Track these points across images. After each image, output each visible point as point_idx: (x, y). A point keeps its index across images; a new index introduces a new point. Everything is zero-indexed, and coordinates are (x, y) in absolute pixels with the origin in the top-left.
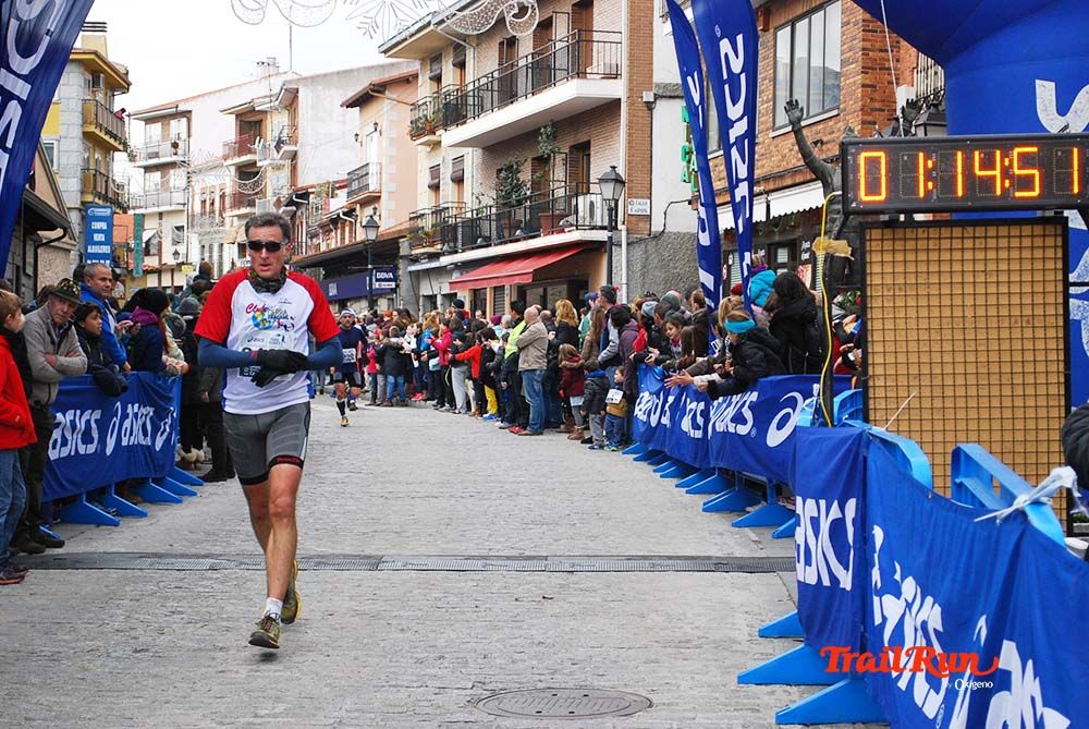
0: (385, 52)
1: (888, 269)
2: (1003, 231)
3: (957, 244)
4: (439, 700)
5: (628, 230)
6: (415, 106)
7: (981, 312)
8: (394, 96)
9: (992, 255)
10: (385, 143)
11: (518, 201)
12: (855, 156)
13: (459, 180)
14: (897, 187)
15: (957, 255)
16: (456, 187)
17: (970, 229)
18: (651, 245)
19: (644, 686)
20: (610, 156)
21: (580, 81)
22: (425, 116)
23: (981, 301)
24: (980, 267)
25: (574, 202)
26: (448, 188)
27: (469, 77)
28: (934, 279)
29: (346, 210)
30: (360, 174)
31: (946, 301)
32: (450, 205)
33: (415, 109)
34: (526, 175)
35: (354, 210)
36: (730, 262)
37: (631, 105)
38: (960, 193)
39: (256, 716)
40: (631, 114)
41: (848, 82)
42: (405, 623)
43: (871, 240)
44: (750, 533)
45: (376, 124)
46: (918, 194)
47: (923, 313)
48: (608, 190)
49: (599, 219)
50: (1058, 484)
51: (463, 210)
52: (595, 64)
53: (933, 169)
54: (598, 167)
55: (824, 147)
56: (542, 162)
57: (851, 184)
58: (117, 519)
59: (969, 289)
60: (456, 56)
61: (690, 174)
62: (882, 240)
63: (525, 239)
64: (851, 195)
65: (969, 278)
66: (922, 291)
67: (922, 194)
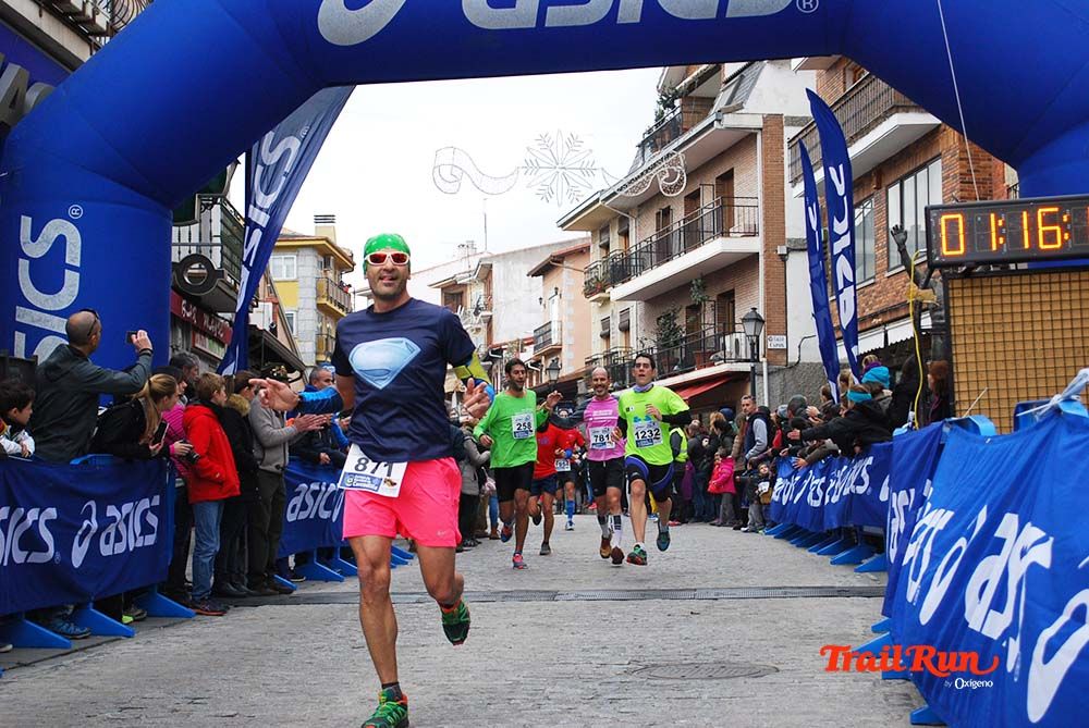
0: (562, 226)
1: (968, 312)
2: (1065, 277)
3: (1026, 289)
4: (601, 670)
5: (769, 363)
6: (589, 271)
7: (1049, 345)
8: (572, 266)
9: (1056, 297)
10: (564, 304)
11: (675, 342)
12: (937, 219)
13: (625, 329)
14: (973, 242)
15: (1027, 299)
16: (623, 334)
17: (1037, 277)
18: (788, 375)
19: (772, 661)
20: (752, 300)
21: (724, 238)
22: (597, 277)
23: (1048, 336)
24: (1046, 307)
25: (722, 340)
26: (617, 338)
27: (632, 242)
28: (1008, 319)
29: (533, 361)
30: (544, 330)
31: (1018, 337)
32: (618, 350)
34: (681, 321)
35: (540, 361)
37: (767, 257)
38: (1027, 246)
39: (449, 681)
40: (766, 265)
42: (574, 630)
43: (953, 289)
46: (991, 247)
47: (1000, 348)
48: (750, 328)
49: (743, 354)
50: (1084, 381)
51: (628, 353)
52: (736, 225)
53: (1004, 226)
54: (741, 311)
56: (695, 309)
57: (934, 242)
59: (1038, 327)
60: (620, 227)
62: (963, 288)
63: (682, 373)
64: (934, 251)
65: (1037, 317)
66: (998, 329)
67: (994, 248)
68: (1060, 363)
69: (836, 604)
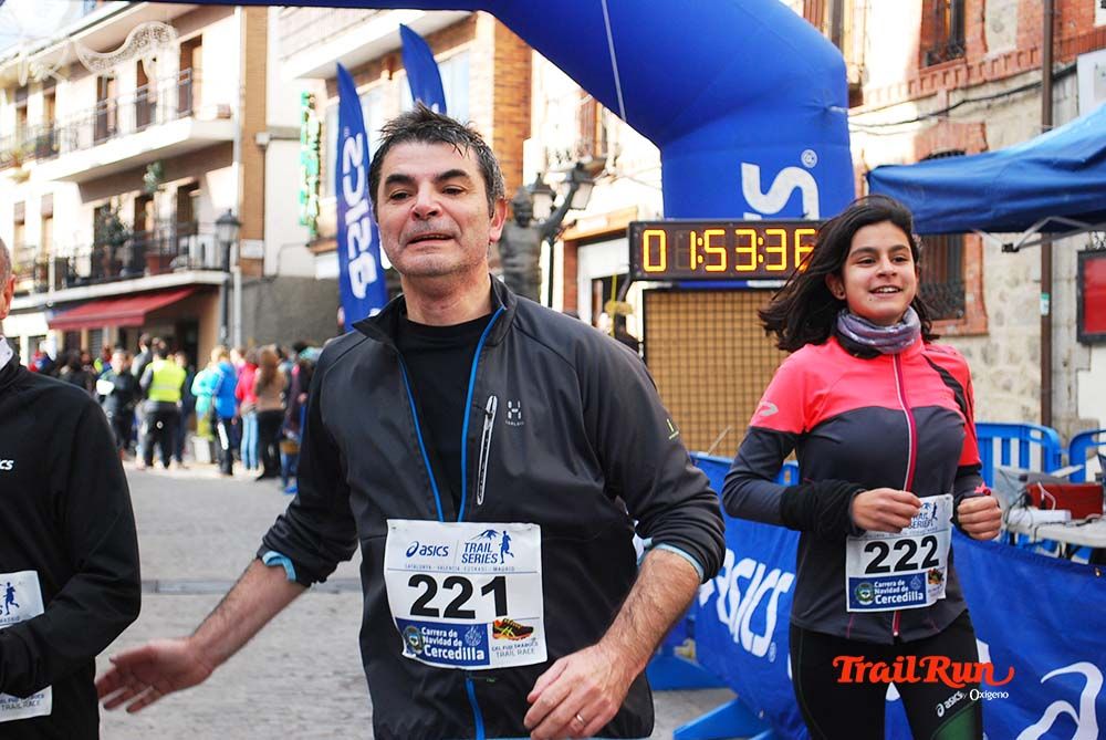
1: (664, 326)
3: (719, 307)
5: (244, 274)
7: (738, 362)
11: (120, 240)
12: (641, 234)
13: (47, 217)
14: (674, 259)
15: (719, 316)
16: (44, 223)
18: (266, 286)
21: (191, 119)
22: (10, 149)
23: (738, 353)
24: (737, 325)
25: (184, 242)
28: (701, 335)
31: (711, 353)
34: (127, 215)
38: (724, 266)
40: (244, 156)
46: (691, 266)
47: (693, 363)
48: (226, 233)
49: (211, 260)
51: (53, 249)
53: (703, 246)
56: (142, 201)
59: (728, 344)
60: (45, 90)
61: (308, 218)
63: (130, 279)
64: (636, 266)
65: (729, 335)
66: (692, 345)
67: (693, 266)
68: (748, 381)
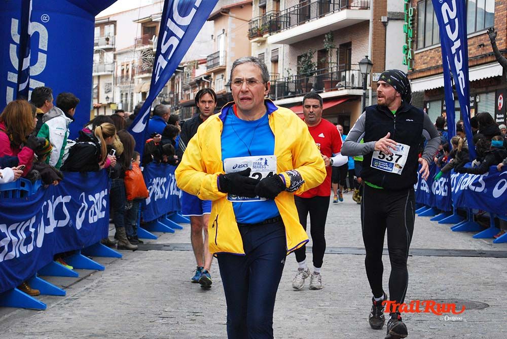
5: (372, 90)
8: (234, 15)
10: (228, 40)
11: (311, 73)
13: (275, 62)
16: (274, 65)
19: (480, 299)
20: (364, 50)
21: (348, 10)
22: (257, 27)
25: (343, 74)
26: (269, 65)
27: (282, 7)
29: (206, 76)
30: (215, 57)
33: (251, 23)
34: (314, 60)
35: (210, 76)
36: (428, 107)
37: (375, 23)
40: (374, 28)
41: (499, 14)
44: (485, 242)
45: (224, 30)
49: (357, 83)
51: (278, 78)
54: (356, 57)
55: (485, 48)
58: (173, 230)
61: (407, 60)
69: (483, 262)
